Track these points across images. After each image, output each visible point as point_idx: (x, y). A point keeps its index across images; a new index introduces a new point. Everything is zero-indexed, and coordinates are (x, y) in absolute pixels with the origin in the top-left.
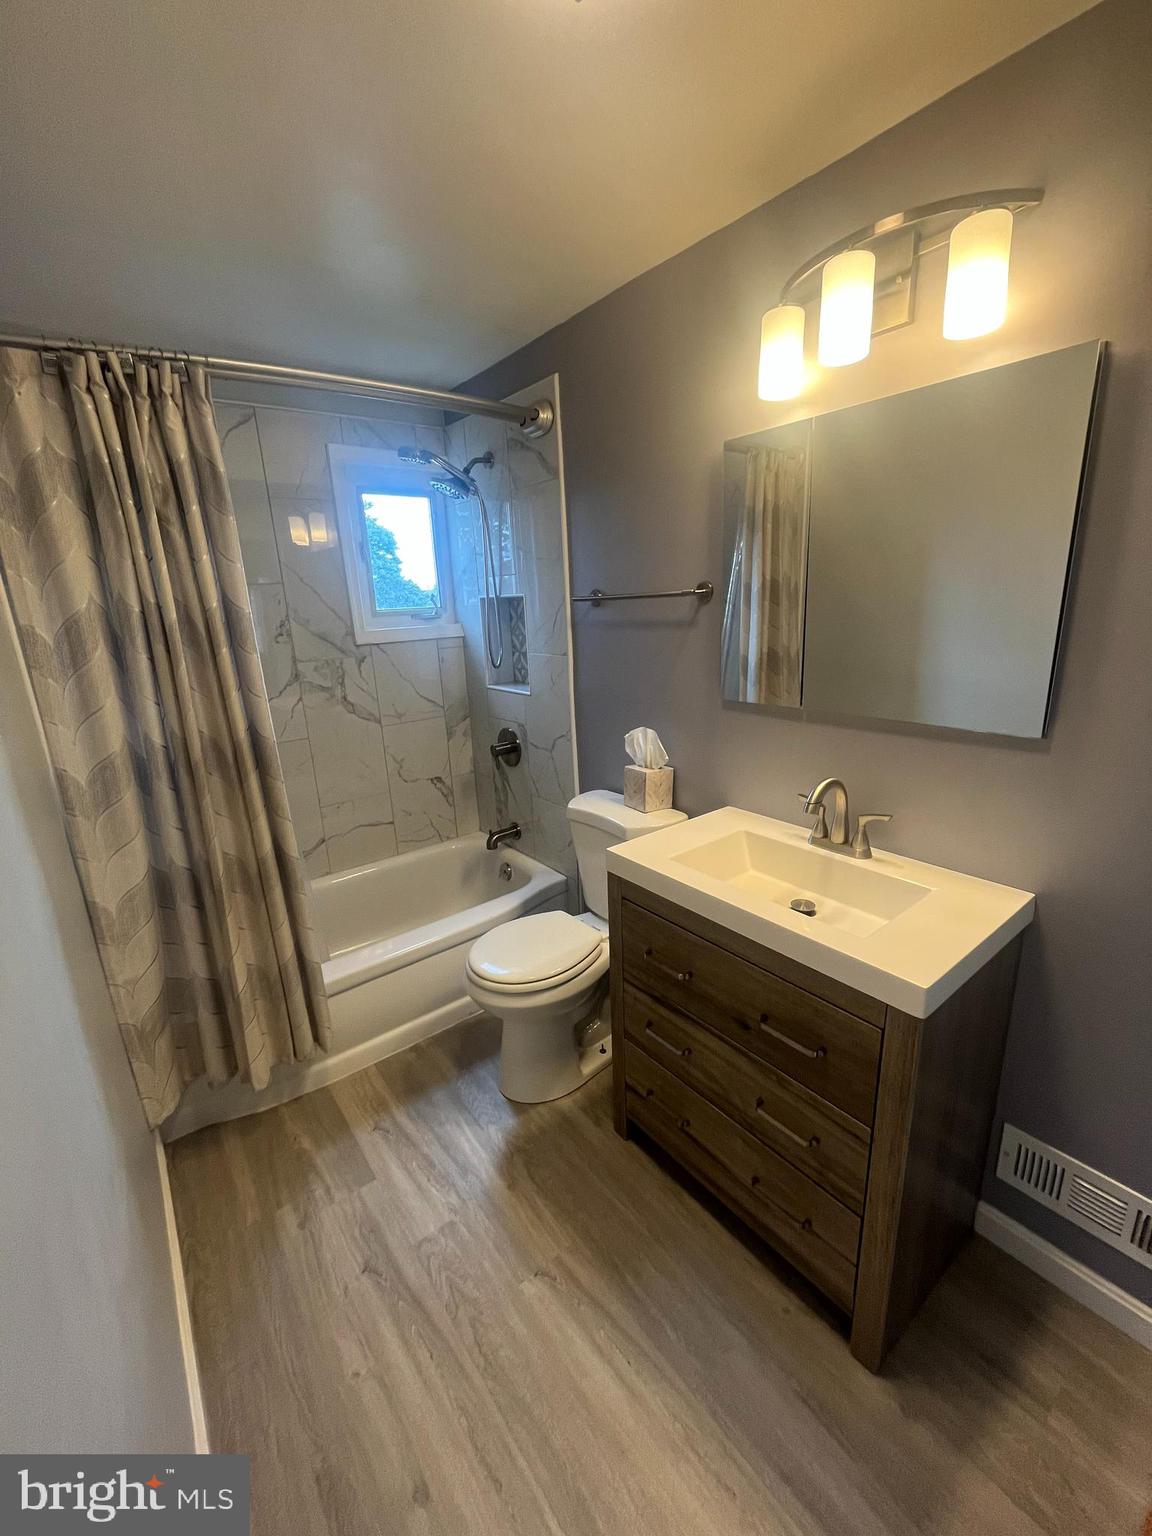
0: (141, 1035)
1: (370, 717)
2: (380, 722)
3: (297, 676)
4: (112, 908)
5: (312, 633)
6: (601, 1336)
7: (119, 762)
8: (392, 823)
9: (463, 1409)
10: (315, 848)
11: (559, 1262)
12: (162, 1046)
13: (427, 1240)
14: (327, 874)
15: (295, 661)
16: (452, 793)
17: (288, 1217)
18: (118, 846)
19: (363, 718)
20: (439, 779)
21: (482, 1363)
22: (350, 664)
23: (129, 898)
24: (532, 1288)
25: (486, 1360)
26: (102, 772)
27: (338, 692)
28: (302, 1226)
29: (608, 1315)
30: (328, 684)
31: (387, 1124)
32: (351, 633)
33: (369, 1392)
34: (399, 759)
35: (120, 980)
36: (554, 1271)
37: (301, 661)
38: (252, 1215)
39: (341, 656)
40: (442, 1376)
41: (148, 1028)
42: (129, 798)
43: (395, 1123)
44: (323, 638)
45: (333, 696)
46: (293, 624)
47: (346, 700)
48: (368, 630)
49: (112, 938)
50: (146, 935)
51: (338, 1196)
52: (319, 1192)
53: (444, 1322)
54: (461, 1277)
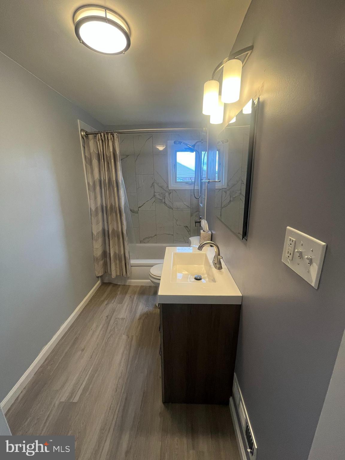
0: (97, 259)
1: (170, 208)
2: (172, 209)
3: (154, 196)
4: (95, 235)
5: (159, 186)
6: (125, 352)
7: (99, 208)
8: (173, 235)
9: (97, 345)
10: (154, 236)
11: (132, 337)
12: (101, 263)
13: (119, 318)
14: (156, 243)
15: (154, 192)
16: (190, 231)
17: (106, 303)
18: (98, 223)
19: (169, 208)
20: (187, 227)
21: (106, 341)
22: (167, 194)
23: (98, 233)
24: (124, 337)
25: (107, 341)
26: (97, 209)
27: (163, 201)
28: (106, 304)
29: (130, 350)
30: (161, 198)
31: (132, 297)
32: (168, 187)
33: (91, 333)
34: (177, 219)
35: (95, 247)
36: (130, 337)
37: (156, 193)
38: (102, 299)
39: (165, 192)
40: (100, 338)
41: (99, 258)
42: (100, 214)
43: (134, 297)
44: (161, 187)
45: (162, 201)
46: (155, 183)
47: (165, 202)
48: (172, 186)
49: (94, 239)
50: (100, 240)
51: (114, 304)
52: (113, 301)
53: (108, 331)
54: (117, 327)
